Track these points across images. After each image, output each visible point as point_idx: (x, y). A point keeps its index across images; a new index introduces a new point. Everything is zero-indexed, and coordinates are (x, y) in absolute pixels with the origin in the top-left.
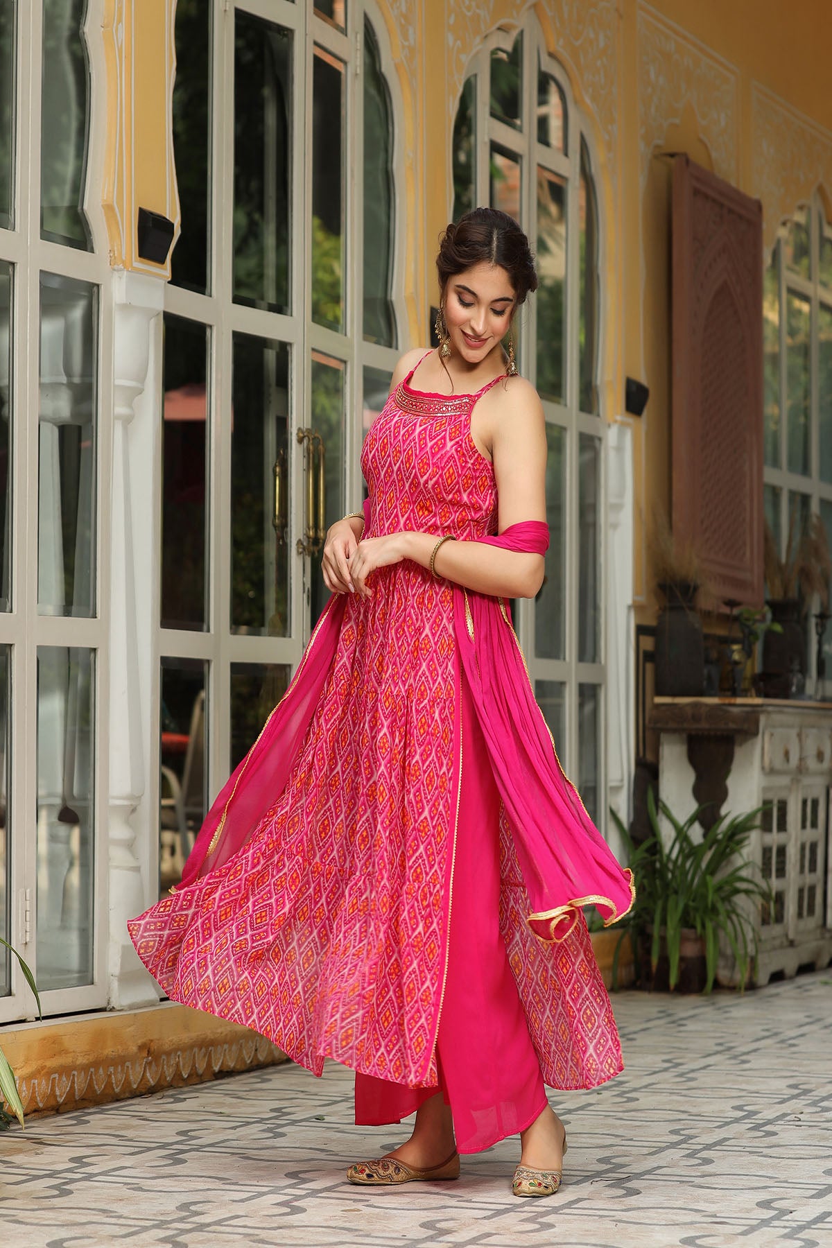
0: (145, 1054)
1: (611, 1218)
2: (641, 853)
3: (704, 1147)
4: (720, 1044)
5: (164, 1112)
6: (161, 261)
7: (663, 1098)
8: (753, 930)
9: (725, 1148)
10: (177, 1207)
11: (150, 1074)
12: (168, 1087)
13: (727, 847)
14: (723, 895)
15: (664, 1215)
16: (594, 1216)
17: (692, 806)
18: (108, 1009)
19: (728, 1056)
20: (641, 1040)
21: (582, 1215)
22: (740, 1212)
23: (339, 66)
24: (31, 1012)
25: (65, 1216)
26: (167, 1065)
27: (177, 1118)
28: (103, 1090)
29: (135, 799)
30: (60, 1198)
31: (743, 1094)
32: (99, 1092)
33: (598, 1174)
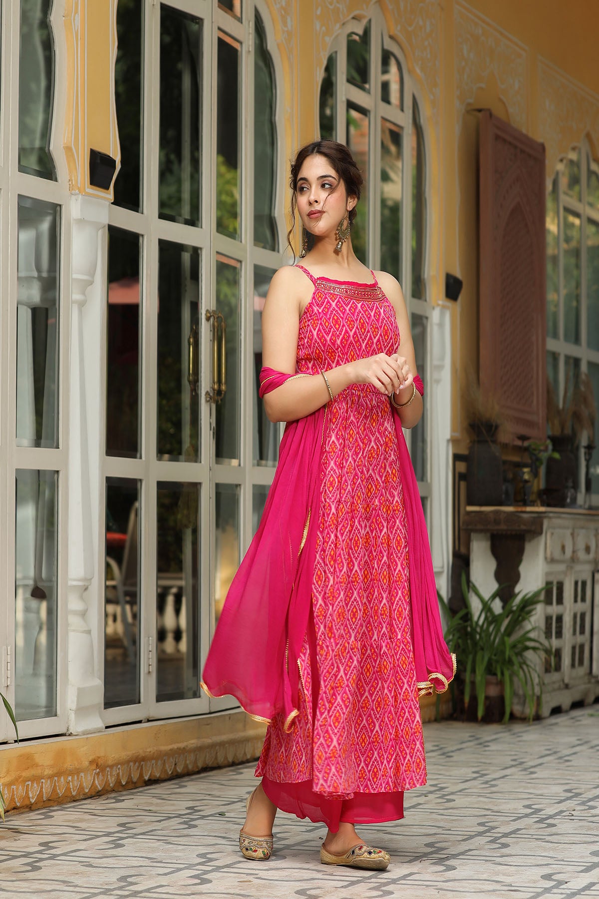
0: (94, 767)
1: (435, 887)
2: (457, 620)
3: (503, 835)
4: (515, 760)
5: (109, 809)
6: (107, 188)
7: (473, 799)
8: (539, 676)
9: (518, 836)
10: (117, 879)
11: (98, 781)
12: (112, 791)
13: (519, 616)
14: (517, 651)
15: (474, 885)
16: (423, 885)
17: (494, 586)
18: (67, 735)
19: (520, 769)
20: (457, 757)
21: (413, 885)
22: (529, 882)
23: (235, 45)
24: (12, 736)
25: (36, 886)
26: (110, 775)
27: (118, 814)
28: (63, 794)
29: (87, 581)
30: (32, 873)
31: (532, 796)
32: (60, 795)
33: (425, 855)
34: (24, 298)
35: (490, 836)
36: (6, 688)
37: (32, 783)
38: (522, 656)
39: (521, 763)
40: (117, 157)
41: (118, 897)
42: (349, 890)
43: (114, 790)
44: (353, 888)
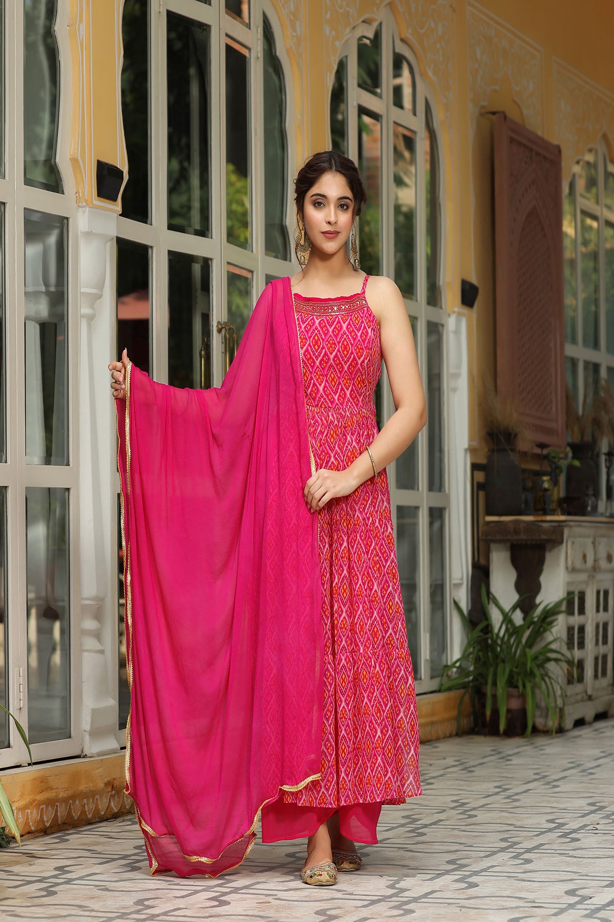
0: (110, 789)
1: (457, 905)
2: (477, 633)
3: (526, 851)
4: (538, 774)
5: (124, 832)
6: (115, 200)
7: (495, 814)
8: (561, 688)
9: (541, 851)
10: (134, 903)
11: (114, 804)
12: (127, 813)
13: (541, 627)
14: (538, 662)
15: (496, 902)
16: (444, 903)
17: (515, 597)
18: (82, 756)
19: (543, 783)
20: (478, 772)
21: (435, 903)
23: (244, 51)
24: (25, 760)
25: (52, 911)
28: (79, 817)
29: (100, 600)
30: (47, 898)
31: (555, 810)
32: (76, 818)
33: (447, 872)
34: (32, 313)
35: (512, 852)
36: (18, 711)
37: (47, 806)
38: (543, 668)
39: (544, 777)
40: (125, 169)
42: (368, 909)
43: (130, 812)
44: (374, 907)
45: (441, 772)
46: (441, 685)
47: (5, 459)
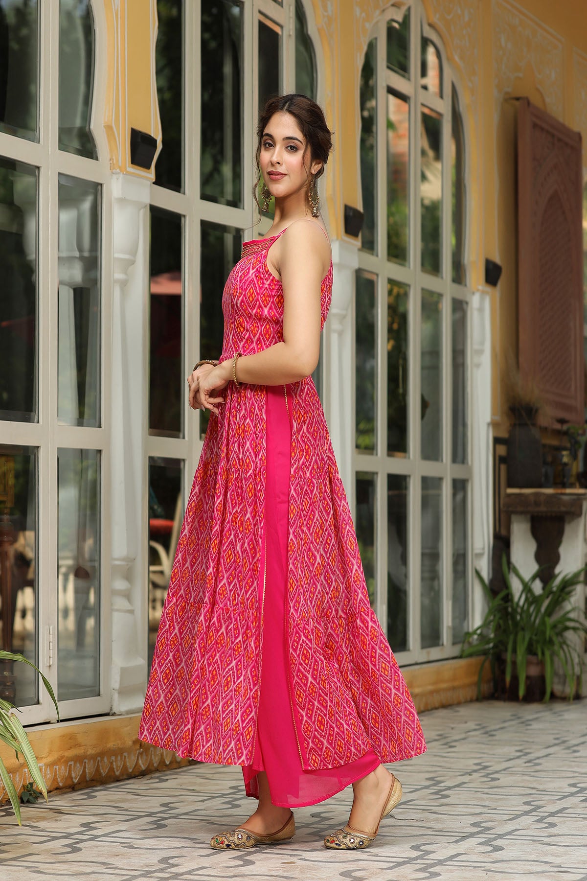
0: (138, 747)
1: (482, 869)
2: (498, 600)
3: (549, 815)
4: (557, 739)
5: (152, 789)
6: (148, 167)
7: (518, 778)
8: (579, 656)
9: (565, 815)
10: (158, 861)
11: (142, 761)
12: (155, 771)
13: (560, 596)
14: (557, 630)
15: (522, 866)
16: (470, 866)
17: (534, 567)
18: (111, 714)
19: (563, 747)
20: (499, 736)
21: (460, 866)
22: (578, 863)
23: (277, 29)
24: (54, 717)
25: (75, 868)
26: (154, 756)
27: (161, 794)
28: (107, 774)
29: (130, 561)
30: (72, 854)
31: (576, 775)
32: (104, 775)
33: (472, 835)
34: (66, 277)
35: (536, 816)
36: (48, 668)
37: (75, 763)
38: (562, 636)
39: (564, 742)
40: (159, 138)
41: (159, 879)
42: (395, 871)
43: (158, 770)
44: (399, 869)
45: (463, 736)
46: (463, 651)
47: (37, 419)
